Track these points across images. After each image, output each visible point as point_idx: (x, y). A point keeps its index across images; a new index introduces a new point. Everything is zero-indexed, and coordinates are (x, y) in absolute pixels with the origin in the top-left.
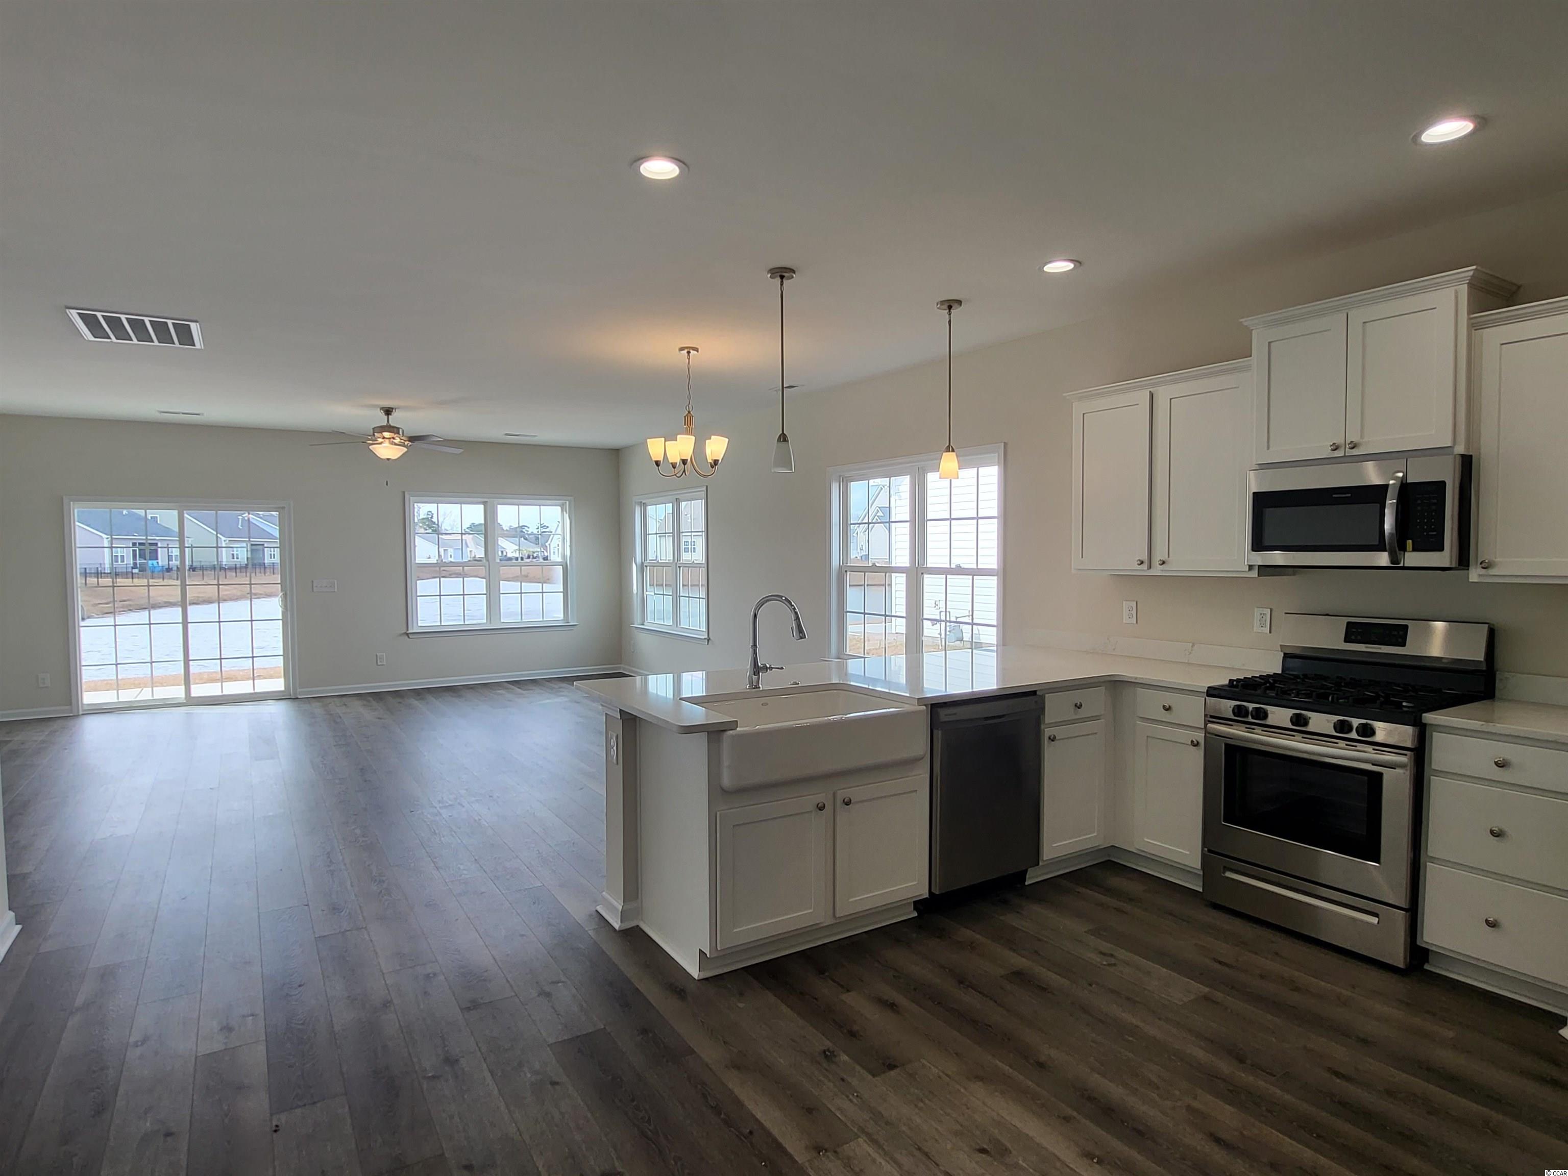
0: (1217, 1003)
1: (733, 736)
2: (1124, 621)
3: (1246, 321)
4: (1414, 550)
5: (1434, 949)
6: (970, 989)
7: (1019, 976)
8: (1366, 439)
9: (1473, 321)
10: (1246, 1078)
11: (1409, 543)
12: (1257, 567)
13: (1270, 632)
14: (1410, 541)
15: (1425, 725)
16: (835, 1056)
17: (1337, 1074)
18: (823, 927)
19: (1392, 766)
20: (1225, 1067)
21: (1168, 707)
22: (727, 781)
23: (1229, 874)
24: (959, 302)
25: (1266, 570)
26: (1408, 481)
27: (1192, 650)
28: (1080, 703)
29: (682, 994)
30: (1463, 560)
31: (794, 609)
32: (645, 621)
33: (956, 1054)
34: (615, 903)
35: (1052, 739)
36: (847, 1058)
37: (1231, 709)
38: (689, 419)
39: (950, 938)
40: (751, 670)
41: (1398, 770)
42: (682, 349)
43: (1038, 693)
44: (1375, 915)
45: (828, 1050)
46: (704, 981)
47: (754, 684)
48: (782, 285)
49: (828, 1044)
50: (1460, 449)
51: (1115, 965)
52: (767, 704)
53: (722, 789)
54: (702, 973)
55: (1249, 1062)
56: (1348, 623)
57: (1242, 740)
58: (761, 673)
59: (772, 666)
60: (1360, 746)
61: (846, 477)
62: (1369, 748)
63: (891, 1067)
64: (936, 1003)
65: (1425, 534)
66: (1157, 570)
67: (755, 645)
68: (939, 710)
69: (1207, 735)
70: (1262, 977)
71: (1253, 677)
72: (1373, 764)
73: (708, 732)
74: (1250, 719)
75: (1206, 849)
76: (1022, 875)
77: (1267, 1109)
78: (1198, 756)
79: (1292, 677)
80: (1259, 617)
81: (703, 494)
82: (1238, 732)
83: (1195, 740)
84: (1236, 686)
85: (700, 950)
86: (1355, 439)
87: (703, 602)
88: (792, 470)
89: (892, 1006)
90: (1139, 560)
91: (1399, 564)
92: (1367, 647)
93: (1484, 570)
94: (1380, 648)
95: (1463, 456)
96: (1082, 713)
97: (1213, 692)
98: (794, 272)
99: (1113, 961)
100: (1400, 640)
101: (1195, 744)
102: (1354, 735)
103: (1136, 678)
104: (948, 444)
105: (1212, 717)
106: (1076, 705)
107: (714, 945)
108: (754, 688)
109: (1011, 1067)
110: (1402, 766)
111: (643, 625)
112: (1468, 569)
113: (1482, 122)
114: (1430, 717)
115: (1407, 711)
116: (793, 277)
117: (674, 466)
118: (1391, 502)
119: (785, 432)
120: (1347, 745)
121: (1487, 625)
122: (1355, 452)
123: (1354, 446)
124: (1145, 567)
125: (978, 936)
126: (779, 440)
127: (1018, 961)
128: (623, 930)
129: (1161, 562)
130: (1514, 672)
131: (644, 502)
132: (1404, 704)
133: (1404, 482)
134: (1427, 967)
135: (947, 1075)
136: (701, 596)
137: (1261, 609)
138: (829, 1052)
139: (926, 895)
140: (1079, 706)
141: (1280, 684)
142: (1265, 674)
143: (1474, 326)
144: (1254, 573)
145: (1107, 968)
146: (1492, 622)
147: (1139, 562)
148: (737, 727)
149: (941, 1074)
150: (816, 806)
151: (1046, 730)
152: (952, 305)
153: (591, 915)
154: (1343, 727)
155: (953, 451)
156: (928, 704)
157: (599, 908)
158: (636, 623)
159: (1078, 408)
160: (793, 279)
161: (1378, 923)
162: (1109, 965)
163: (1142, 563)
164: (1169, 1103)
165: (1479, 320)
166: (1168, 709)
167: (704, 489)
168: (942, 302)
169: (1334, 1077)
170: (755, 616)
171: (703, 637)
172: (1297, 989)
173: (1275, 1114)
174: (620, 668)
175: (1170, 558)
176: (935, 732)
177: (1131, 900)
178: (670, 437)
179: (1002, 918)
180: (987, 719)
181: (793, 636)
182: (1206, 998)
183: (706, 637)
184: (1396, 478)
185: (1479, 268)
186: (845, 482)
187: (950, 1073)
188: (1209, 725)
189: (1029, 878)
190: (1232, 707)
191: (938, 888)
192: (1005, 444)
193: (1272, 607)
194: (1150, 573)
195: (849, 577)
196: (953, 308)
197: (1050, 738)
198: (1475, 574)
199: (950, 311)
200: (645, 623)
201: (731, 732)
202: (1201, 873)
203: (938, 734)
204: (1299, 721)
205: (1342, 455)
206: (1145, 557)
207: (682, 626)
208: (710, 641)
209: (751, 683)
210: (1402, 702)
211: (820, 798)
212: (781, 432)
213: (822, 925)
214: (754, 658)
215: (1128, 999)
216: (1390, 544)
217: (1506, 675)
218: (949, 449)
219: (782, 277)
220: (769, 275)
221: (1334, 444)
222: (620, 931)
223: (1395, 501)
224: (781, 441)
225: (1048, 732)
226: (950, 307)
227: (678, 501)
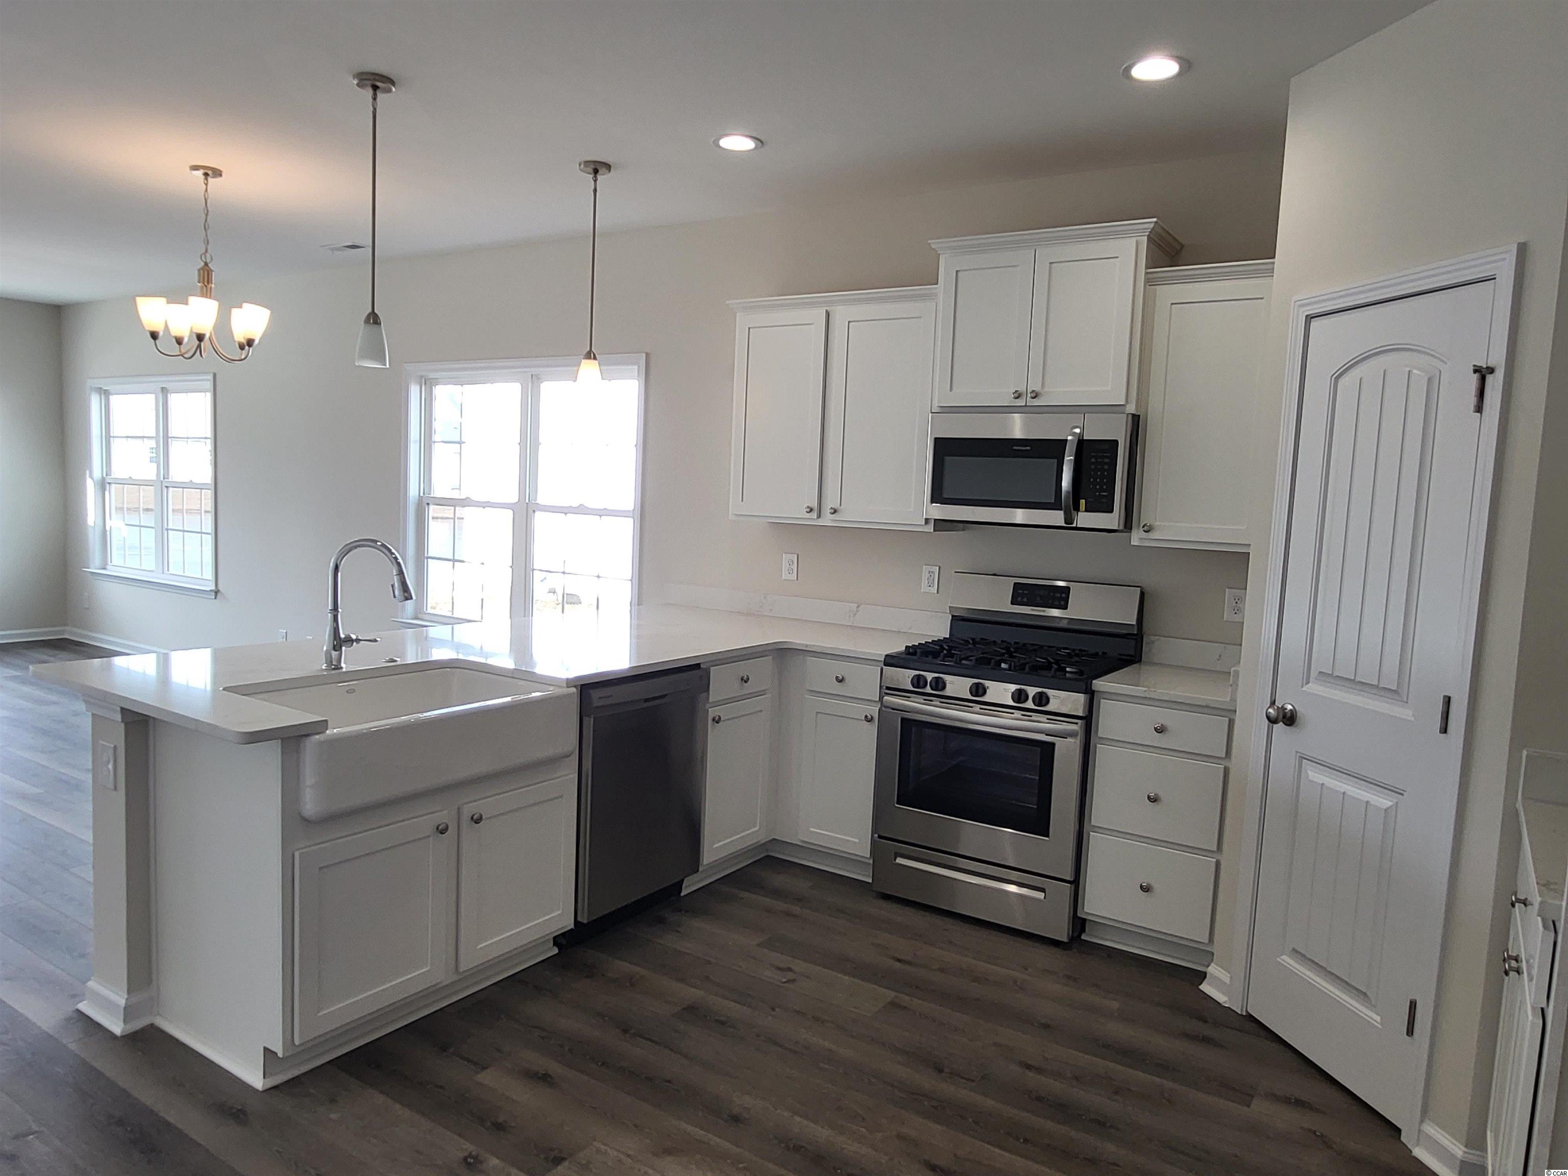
0: (905, 1008)
1: (321, 743)
2: (784, 577)
3: (935, 244)
4: (1086, 511)
5: (1090, 918)
6: (638, 1038)
7: (692, 1011)
8: (1046, 389)
9: (1150, 276)
10: (948, 1089)
11: (1083, 502)
12: (933, 520)
13: (938, 592)
14: (1084, 501)
15: (1094, 692)
16: (481, 1162)
17: (1029, 1067)
18: (442, 988)
19: (1063, 735)
20: (927, 1081)
21: (841, 677)
22: (310, 806)
23: (899, 860)
24: (608, 167)
25: (941, 525)
26: (1084, 438)
27: (857, 611)
28: (747, 676)
29: (241, 1116)
30: (1128, 525)
31: (396, 558)
32: (107, 564)
33: (635, 1126)
34: (112, 996)
35: (717, 720)
36: (497, 1161)
37: (910, 679)
38: (206, 275)
39: (603, 975)
40: (329, 643)
41: (1069, 739)
42: (195, 168)
43: (702, 666)
44: (1042, 890)
45: (470, 1156)
46: (272, 1091)
47: (334, 663)
48: (375, 99)
49: (469, 1147)
50: (1131, 409)
51: (794, 980)
52: (354, 691)
53: (305, 820)
54: (267, 1080)
55: (946, 1070)
56: (1015, 584)
57: (920, 714)
58: (343, 648)
59: (360, 638)
60: (1035, 717)
61: (429, 379)
62: (1043, 718)
63: (558, 1161)
64: (600, 1064)
65: (1097, 494)
66: (827, 520)
67: (335, 608)
68: (591, 691)
69: (883, 709)
70: (942, 970)
71: (926, 642)
72: (1047, 735)
73: (281, 739)
74: (928, 690)
75: (876, 835)
76: (679, 885)
77: (973, 1121)
78: (872, 731)
79: (962, 642)
80: (927, 575)
81: (209, 385)
82: (915, 704)
83: (868, 715)
84: (915, 654)
85: (266, 1049)
86: (1037, 388)
87: (209, 540)
88: (385, 365)
89: (545, 1079)
90: (808, 507)
91: (1072, 524)
92: (1033, 610)
93: (1146, 534)
94: (1044, 611)
95: (1133, 415)
96: (749, 688)
97: (891, 661)
98: (393, 83)
99: (790, 975)
100: (1062, 603)
101: (869, 720)
102: (1030, 704)
103: (807, 646)
104: (588, 349)
105: (888, 688)
106: (742, 679)
107: (290, 1037)
108: (334, 669)
109: (702, 1129)
110: (1072, 734)
111: (104, 569)
112: (1131, 532)
113: (1186, 65)
114: (1099, 684)
115: (1069, 678)
116: (390, 91)
117: (179, 341)
118: (1069, 459)
119: (376, 311)
120: (1023, 715)
121: (1139, 589)
122: (1036, 402)
123: (1036, 395)
124: (814, 515)
125: (637, 969)
126: (367, 321)
127: (692, 994)
128: (126, 1035)
129: (833, 511)
130: (1158, 636)
131: (105, 388)
132: (1068, 669)
133: (1081, 438)
134: (1083, 937)
135: (629, 1156)
136: (204, 531)
137: (930, 567)
138: (472, 1157)
139: (572, 926)
140: (745, 680)
141: (955, 650)
142: (936, 639)
143: (1150, 282)
144: (930, 528)
145: (786, 985)
146: (1144, 586)
147: (808, 510)
148: (327, 729)
149: (622, 1156)
150: (435, 829)
151: (710, 710)
152: (598, 168)
153: (68, 1020)
154: (1020, 696)
155: (595, 358)
156: (578, 685)
157: (83, 1007)
158: (91, 565)
159: (742, 321)
160: (389, 95)
161: (1045, 898)
162: (788, 982)
163: (811, 510)
164: (879, 1135)
165: (1155, 275)
166: (840, 680)
167: (211, 377)
168: (587, 163)
169: (1027, 1071)
170: (336, 568)
171: (208, 589)
172: (976, 980)
173: (981, 1124)
174: (63, 632)
175: (842, 507)
176: (585, 719)
177: (799, 900)
178: (177, 296)
179: (662, 942)
180: (646, 700)
181: (395, 597)
182: (894, 1005)
183: (213, 588)
184: (1074, 434)
185: (1159, 222)
186: (428, 384)
187: (630, 1153)
188: (886, 698)
189: (686, 887)
190: (911, 677)
191: (586, 915)
192: (647, 354)
193: (940, 565)
194: (820, 522)
195: (433, 510)
196: (599, 173)
197: (714, 720)
198: (1136, 538)
199: (595, 177)
200: (108, 567)
201: (317, 737)
202: (871, 862)
203: (589, 722)
204: (979, 690)
205: (1024, 404)
206: (815, 505)
207: (170, 572)
208: (219, 595)
209: (329, 661)
210: (1065, 668)
211: (443, 816)
212: (370, 310)
213: (441, 985)
214: (335, 628)
215: (816, 1019)
216: (1066, 501)
217: (1152, 638)
218: (590, 355)
219: (375, 88)
220: (355, 82)
221: (1016, 391)
222: (123, 1037)
223: (1072, 458)
224: (370, 323)
225: (712, 712)
226: (596, 171)
227: (164, 391)
